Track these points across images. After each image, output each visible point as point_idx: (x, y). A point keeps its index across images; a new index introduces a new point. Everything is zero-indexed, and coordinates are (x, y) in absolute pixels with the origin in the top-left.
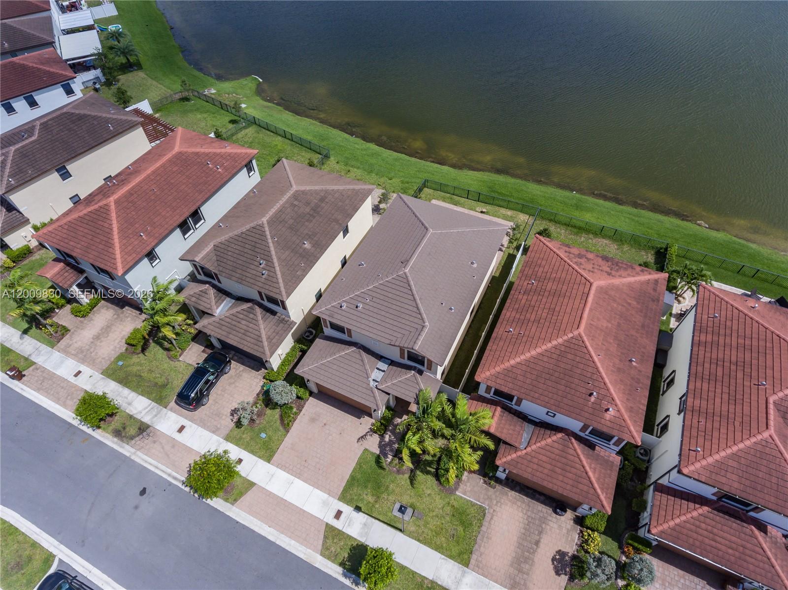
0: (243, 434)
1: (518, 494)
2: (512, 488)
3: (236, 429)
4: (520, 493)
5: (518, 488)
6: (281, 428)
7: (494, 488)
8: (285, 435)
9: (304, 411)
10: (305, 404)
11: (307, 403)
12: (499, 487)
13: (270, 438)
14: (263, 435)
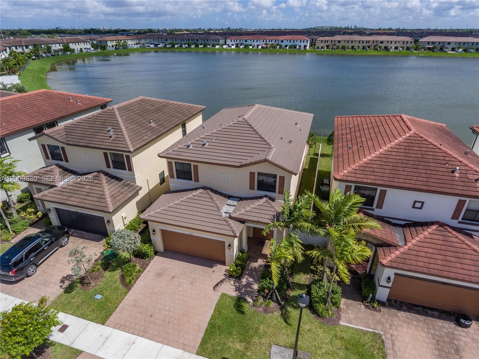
0: (73, 298)
1: (408, 314)
2: (400, 309)
3: (65, 294)
4: (409, 312)
5: (405, 307)
6: (121, 287)
7: (380, 311)
8: (126, 293)
9: (148, 268)
10: (149, 262)
11: (152, 262)
12: (384, 310)
13: (107, 299)
14: (99, 297)
